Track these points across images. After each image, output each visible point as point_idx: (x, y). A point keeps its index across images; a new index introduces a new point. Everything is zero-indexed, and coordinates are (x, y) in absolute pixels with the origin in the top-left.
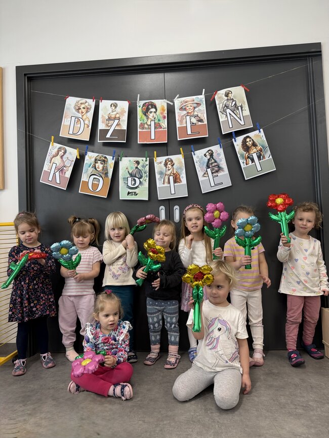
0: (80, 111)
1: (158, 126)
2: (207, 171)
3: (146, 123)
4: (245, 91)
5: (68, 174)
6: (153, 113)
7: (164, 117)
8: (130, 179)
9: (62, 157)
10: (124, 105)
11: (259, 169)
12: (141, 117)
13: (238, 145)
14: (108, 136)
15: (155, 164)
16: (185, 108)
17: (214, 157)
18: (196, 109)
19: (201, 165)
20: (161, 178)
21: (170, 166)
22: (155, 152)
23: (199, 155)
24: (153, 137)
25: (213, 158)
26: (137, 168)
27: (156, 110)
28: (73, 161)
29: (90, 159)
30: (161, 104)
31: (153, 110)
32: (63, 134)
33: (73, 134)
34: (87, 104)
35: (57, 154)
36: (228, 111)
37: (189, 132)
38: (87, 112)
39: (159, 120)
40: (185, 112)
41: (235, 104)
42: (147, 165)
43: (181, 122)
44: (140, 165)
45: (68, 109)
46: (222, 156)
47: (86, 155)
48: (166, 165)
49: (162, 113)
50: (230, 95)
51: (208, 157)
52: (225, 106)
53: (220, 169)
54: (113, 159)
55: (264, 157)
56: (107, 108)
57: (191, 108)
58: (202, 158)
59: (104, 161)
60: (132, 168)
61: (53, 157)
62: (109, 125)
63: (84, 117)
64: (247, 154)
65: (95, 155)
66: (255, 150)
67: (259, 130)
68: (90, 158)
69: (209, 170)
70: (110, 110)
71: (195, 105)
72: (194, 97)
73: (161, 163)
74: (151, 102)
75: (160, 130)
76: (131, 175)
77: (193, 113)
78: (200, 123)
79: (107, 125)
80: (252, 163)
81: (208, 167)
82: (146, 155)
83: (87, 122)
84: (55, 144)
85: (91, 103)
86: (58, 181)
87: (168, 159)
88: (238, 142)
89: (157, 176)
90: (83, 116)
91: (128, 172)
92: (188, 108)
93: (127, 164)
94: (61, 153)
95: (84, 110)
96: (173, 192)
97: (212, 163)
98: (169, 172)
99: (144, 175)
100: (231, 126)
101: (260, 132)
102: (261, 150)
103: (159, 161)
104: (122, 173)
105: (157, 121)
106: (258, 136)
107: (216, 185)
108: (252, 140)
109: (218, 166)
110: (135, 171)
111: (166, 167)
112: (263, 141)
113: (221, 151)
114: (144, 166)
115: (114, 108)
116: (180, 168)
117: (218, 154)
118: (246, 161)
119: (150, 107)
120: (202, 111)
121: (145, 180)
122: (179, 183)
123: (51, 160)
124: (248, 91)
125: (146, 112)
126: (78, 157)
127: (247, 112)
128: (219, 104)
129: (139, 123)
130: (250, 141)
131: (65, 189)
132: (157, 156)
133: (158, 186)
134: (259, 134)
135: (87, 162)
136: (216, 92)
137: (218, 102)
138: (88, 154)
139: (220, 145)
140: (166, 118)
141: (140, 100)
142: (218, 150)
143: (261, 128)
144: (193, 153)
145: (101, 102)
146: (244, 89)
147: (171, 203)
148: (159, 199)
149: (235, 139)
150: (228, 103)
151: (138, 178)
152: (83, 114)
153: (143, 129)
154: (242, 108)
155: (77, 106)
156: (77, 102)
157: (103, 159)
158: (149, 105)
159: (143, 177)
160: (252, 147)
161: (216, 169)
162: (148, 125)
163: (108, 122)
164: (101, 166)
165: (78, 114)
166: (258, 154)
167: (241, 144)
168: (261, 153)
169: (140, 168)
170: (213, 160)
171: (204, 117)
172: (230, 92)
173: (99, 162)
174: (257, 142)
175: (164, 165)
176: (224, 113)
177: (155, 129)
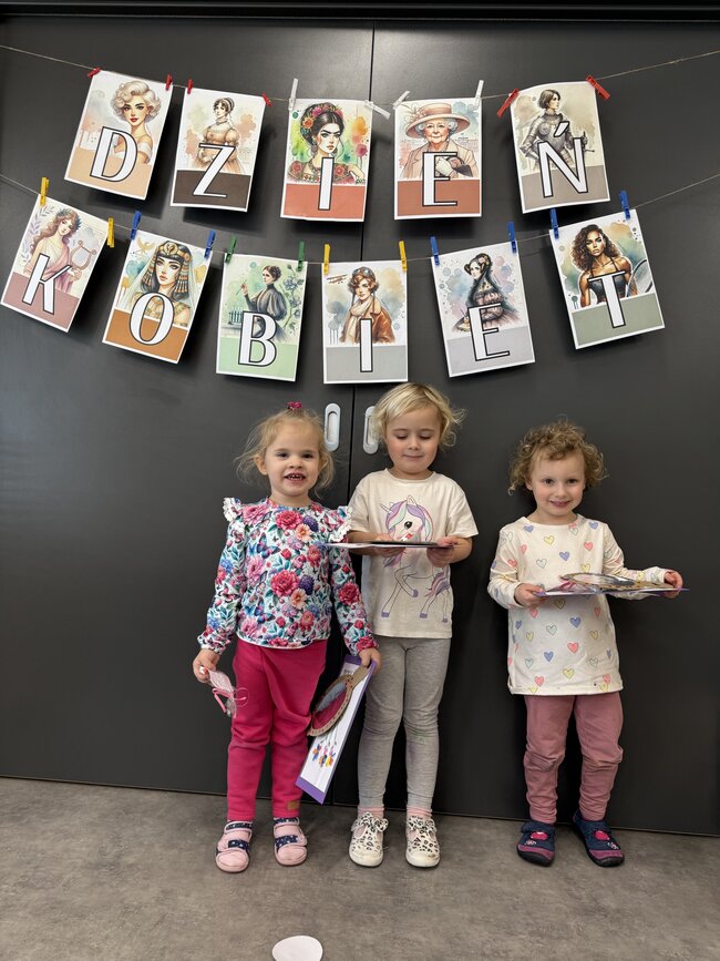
0: (128, 113)
1: (341, 173)
2: (468, 314)
3: (310, 162)
4: (599, 96)
5: (78, 289)
6: (331, 137)
7: (362, 151)
8: (248, 318)
9: (65, 239)
10: (251, 108)
11: (618, 321)
12: (297, 147)
13: (562, 249)
14: (200, 190)
15: (325, 282)
16: (423, 131)
17: (492, 275)
18: (453, 137)
19: (454, 298)
20: (339, 323)
21: (365, 291)
22: (327, 247)
23: (452, 268)
24: (324, 204)
25: (489, 279)
26: (271, 287)
27: (342, 127)
28: (94, 252)
29: (143, 250)
30: (357, 112)
31: (333, 127)
32: (75, 174)
33: (104, 177)
34: (148, 96)
35: (53, 231)
37: (429, 200)
38: (147, 118)
39: (347, 158)
41: (567, 131)
42: (300, 282)
43: (408, 167)
44: (280, 281)
45: (96, 104)
46: (516, 276)
47: (133, 237)
48: (354, 286)
49: (356, 139)
50: (554, 104)
51: (477, 274)
52: (538, 133)
53: (505, 311)
54: (206, 256)
55: (633, 289)
56: (205, 111)
57: (441, 130)
58: (458, 276)
59: (181, 261)
60: (256, 286)
61: (41, 237)
62: (206, 159)
63: (139, 133)
64: (587, 276)
65: (158, 240)
66: (610, 267)
67: (627, 211)
68: (144, 248)
71: (453, 124)
72: (452, 102)
73: (340, 279)
74: (329, 105)
75: (348, 184)
76: (254, 306)
77: (444, 145)
78: (461, 177)
79: (200, 161)
80: (599, 301)
81: (473, 302)
82: (301, 254)
83: (143, 147)
84: (51, 202)
85: (161, 93)
86: (49, 307)
87: (363, 269)
88: (564, 240)
89: (327, 317)
90: (134, 128)
91: (247, 296)
92: (431, 131)
93: (245, 272)
94: (64, 228)
95: (139, 114)
96: (366, 366)
97: (485, 293)
98: (360, 309)
99: (290, 310)
100: (548, 193)
101: (628, 216)
102: (627, 269)
103: (337, 275)
104: (229, 299)
105: (339, 160)
106: (623, 229)
107: (489, 356)
109: (502, 303)
111: (355, 293)
112: (635, 244)
113: (514, 261)
114: (290, 285)
115: (222, 112)
116: (395, 300)
117: (504, 268)
118: (583, 295)
119: (325, 118)
121: (292, 326)
122: (387, 340)
123: (35, 246)
124: (607, 96)
125: (311, 133)
126: (111, 244)
127: (596, 157)
128: (520, 127)
129: (290, 160)
130: (598, 240)
131: (66, 330)
132: (332, 260)
133: (326, 344)
134: (626, 223)
135: (135, 259)
136: (516, 92)
137: (518, 121)
138: (136, 238)
139: (513, 243)
140: (368, 153)
141: (298, 96)
142: (505, 258)
143: (631, 208)
144: (433, 258)
145: (189, 92)
146: (596, 91)
147: (360, 397)
148: (326, 382)
149: (556, 230)
150: (547, 126)
151: (272, 316)
152: (134, 124)
153: (299, 179)
154: (583, 145)
155: (121, 98)
156: (121, 89)
157: (180, 253)
158: (323, 113)
159: (287, 317)
160: (603, 256)
161: (495, 310)
162: (313, 168)
163: (202, 150)
164: (171, 273)
165: (123, 122)
166: (618, 279)
167: (573, 245)
168: (627, 275)
169: (279, 290)
170: (487, 284)
171: (475, 160)
172: (555, 96)
173: (167, 261)
174: (617, 246)
175: (350, 285)
176: (533, 154)
177: (332, 181)
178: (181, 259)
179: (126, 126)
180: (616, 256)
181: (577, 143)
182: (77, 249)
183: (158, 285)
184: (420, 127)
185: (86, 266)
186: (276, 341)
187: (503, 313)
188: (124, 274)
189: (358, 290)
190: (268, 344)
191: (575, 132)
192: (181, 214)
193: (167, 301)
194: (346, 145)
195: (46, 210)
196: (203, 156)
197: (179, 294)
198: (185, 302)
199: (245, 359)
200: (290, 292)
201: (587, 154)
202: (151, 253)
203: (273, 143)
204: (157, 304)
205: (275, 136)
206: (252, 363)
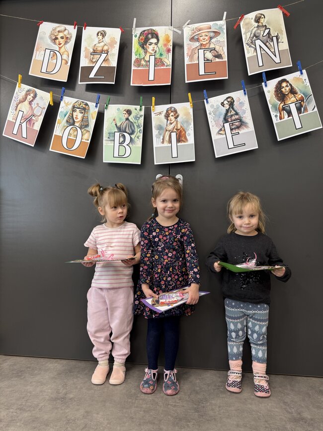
0: (57, 41)
1: (158, 62)
2: (224, 126)
3: (144, 58)
4: (285, 15)
5: (37, 126)
6: (153, 45)
7: (168, 51)
8: (117, 135)
9: (30, 103)
10: (114, 34)
11: (298, 126)
12: (137, 51)
13: (269, 92)
14: (92, 75)
15: (153, 115)
16: (198, 39)
17: (235, 107)
18: (213, 40)
19: (217, 118)
20: (160, 134)
21: (173, 118)
22: (153, 98)
23: (214, 104)
24: (151, 78)
25: (233, 109)
26: (127, 119)
27: (158, 40)
28: (44, 108)
29: (67, 106)
30: (165, 32)
31: (154, 40)
32: (34, 72)
33: (47, 72)
34: (66, 32)
35: (25, 99)
36: (258, 42)
37: (202, 72)
38: (66, 43)
39: (161, 55)
40: (197, 44)
41: (269, 33)
42: (141, 116)
43: (191, 57)
45: (42, 38)
46: (247, 106)
47: (61, 100)
48: (167, 116)
49: (165, 45)
50: (262, 20)
51: (227, 107)
52: (255, 35)
53: (242, 124)
54: (96, 106)
55: (306, 110)
56: (93, 37)
57: (207, 38)
59: (85, 110)
60: (120, 119)
61: (19, 103)
62: (94, 60)
63: (62, 50)
64: (282, 105)
65: (73, 100)
66: (293, 99)
67: (301, 71)
68: (67, 104)
69: (227, 125)
70: (96, 41)
71: (212, 34)
72: (211, 23)
73: (160, 113)
74: (152, 30)
75: (162, 68)
76: (120, 129)
77: (208, 45)
78: (217, 60)
79: (91, 61)
80: (289, 117)
81: (226, 120)
82: (141, 102)
83: (65, 57)
84: (23, 86)
85: (72, 30)
86: (25, 135)
87: (171, 108)
88: (270, 88)
89: (155, 132)
90: (60, 48)
91: (116, 124)
92: (201, 38)
93: (115, 113)
94: (30, 97)
95: (62, 41)
96: (175, 155)
97: (232, 116)
98: (170, 127)
99: (137, 130)
100: (261, 64)
101: (302, 73)
102: (302, 100)
103: (159, 111)
104: (108, 126)
105: (158, 56)
106: (300, 80)
107: (235, 146)
108: (290, 84)
109: (241, 120)
110: (125, 124)
111: (168, 120)
112: (306, 87)
113: (245, 99)
114: (136, 118)
115: (101, 37)
116: (187, 122)
117: (241, 103)
118: (280, 114)
119: (150, 36)
120: (221, 44)
121: (138, 137)
122: (184, 142)
123: (17, 107)
124: (289, 14)
125: (144, 44)
126: (52, 104)
127: (284, 45)
128: (245, 33)
129: (134, 58)
130: (287, 86)
131: (33, 146)
132: (156, 104)
133: (155, 145)
134: (301, 77)
135: (63, 110)
136: (243, 16)
137: (244, 30)
138: (63, 100)
139: (244, 91)
140: (171, 52)
141: (136, 27)
142: (240, 98)
143: (303, 69)
144: (205, 100)
145: (85, 29)
146: (283, 13)
147: (172, 170)
148: (155, 164)
149: (265, 82)
150: (259, 31)
151: (128, 133)
152: (60, 46)
153: (139, 67)
154: (277, 39)
155: (53, 34)
156: (53, 30)
157: (84, 106)
158: (149, 34)
159: (135, 134)
160: (290, 94)
161: (237, 124)
162: (145, 61)
163: (92, 56)
164: (80, 116)
165: (54, 45)
166: (297, 105)
167: (274, 90)
168: (302, 103)
169: (131, 120)
170: (233, 111)
171: (224, 51)
172: (262, 16)
173: (78, 110)
174: (296, 88)
175: (165, 116)
176: (253, 46)
177: (155, 67)
178: (84, 109)
179: (56, 47)
180: (296, 93)
181: (275, 39)
182: (36, 107)
183: (74, 122)
184: (196, 37)
185: (41, 115)
186: (131, 145)
187: (241, 125)
188: (58, 118)
189: (169, 118)
190: (127, 147)
191: (273, 34)
192: (84, 88)
193: (78, 129)
194: (160, 49)
195: (21, 89)
196: (93, 59)
197: (84, 126)
198: (87, 129)
199: (116, 155)
200: (136, 121)
201: (280, 44)
202: (70, 107)
203: (126, 51)
204: (74, 131)
205: (127, 47)
206: (120, 156)
